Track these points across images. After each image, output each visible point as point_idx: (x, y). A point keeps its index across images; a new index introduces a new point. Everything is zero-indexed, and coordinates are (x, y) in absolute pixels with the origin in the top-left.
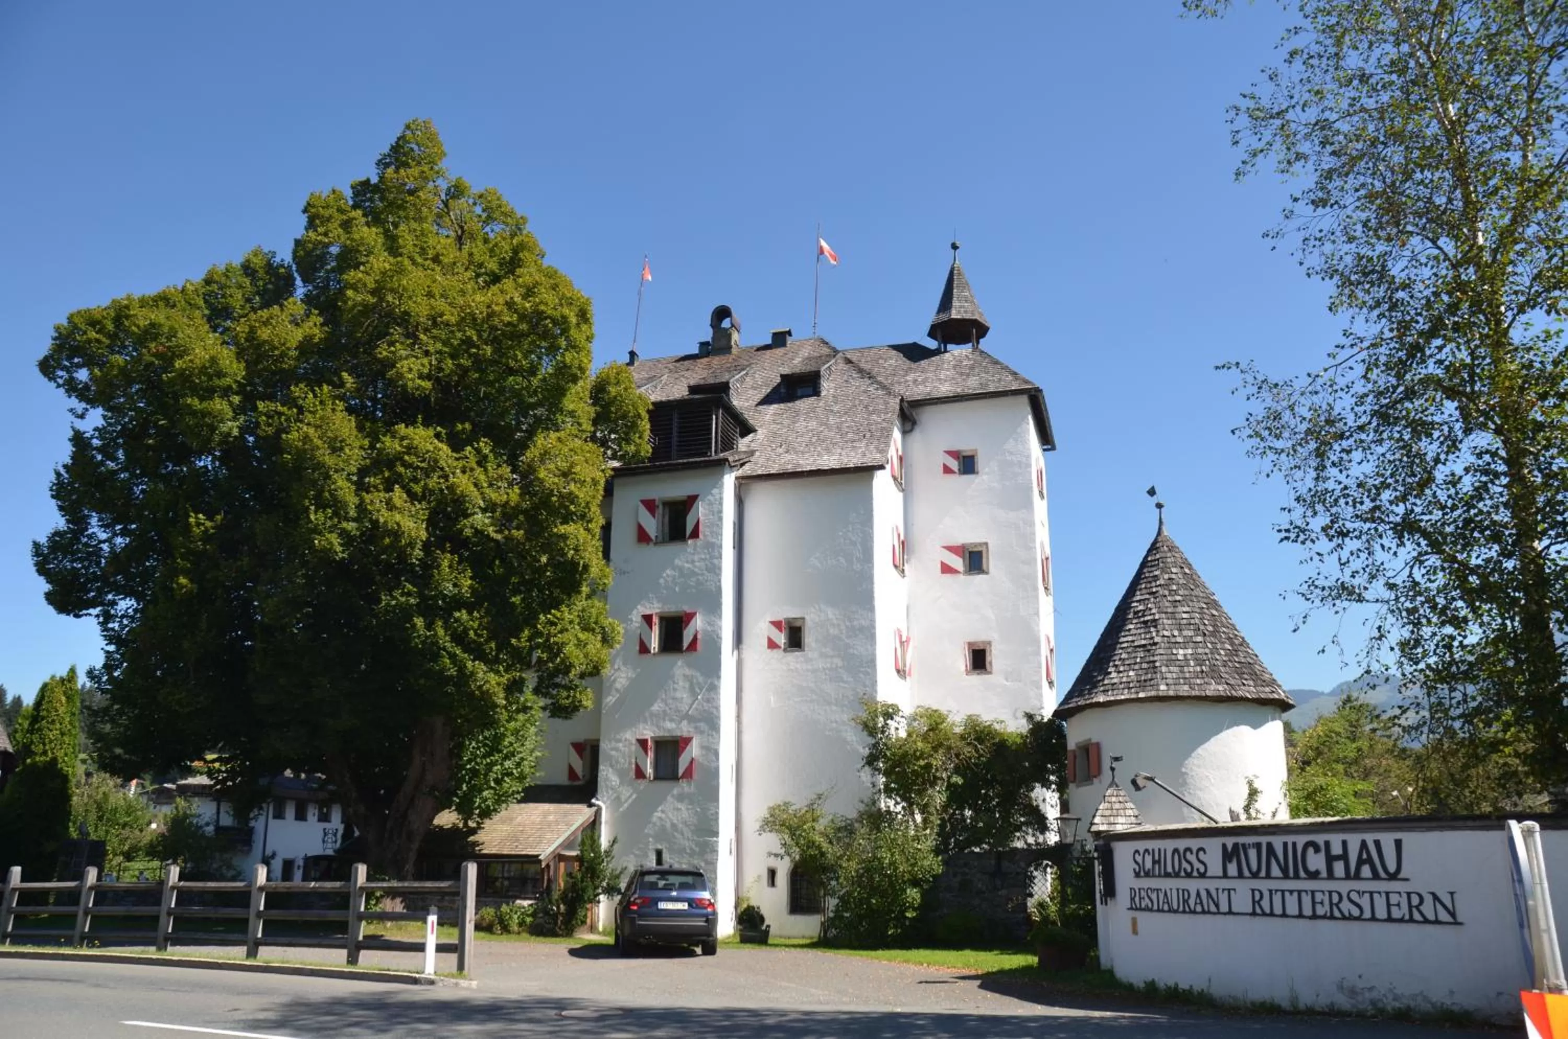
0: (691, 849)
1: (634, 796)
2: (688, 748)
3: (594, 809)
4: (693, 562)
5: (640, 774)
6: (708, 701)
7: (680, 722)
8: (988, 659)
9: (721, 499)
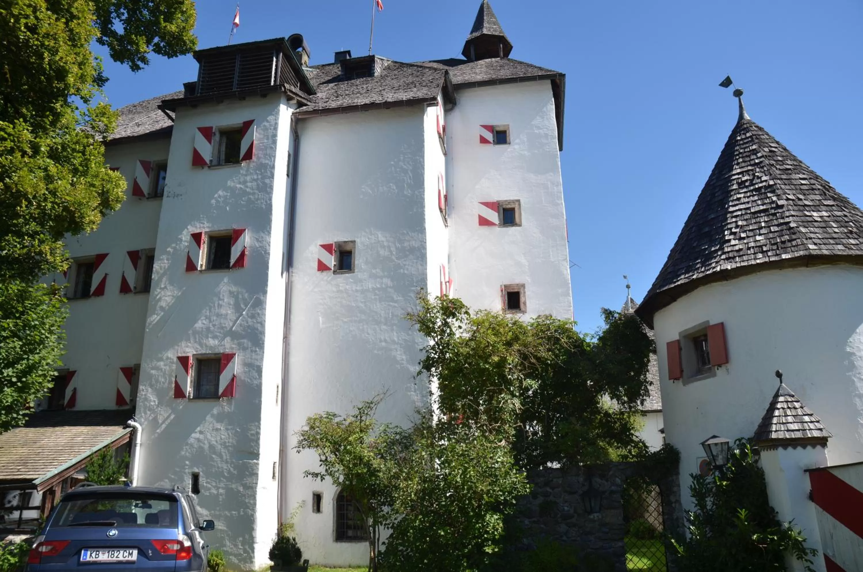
0: (229, 472)
1: (172, 417)
2: (230, 364)
3: (129, 430)
4: (245, 182)
5: (179, 393)
6: (253, 317)
7: (223, 339)
8: (522, 299)
9: (276, 124)
